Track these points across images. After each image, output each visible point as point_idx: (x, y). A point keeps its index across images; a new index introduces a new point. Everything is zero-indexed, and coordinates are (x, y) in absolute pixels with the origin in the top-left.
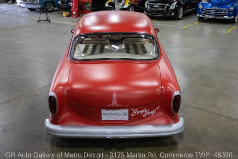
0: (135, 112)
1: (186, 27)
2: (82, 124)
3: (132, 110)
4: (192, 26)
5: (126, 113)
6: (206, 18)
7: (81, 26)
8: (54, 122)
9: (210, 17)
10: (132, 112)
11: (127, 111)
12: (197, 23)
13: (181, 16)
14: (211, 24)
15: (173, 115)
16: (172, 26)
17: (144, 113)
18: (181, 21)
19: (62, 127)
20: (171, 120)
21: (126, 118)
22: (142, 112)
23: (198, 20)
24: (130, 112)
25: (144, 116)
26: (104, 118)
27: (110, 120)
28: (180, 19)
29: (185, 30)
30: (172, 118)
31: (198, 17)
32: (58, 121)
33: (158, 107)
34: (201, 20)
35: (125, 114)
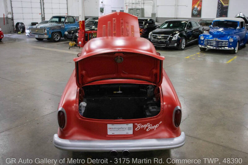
0: (139, 126)
1: (188, 57)
2: (89, 138)
3: (136, 124)
4: (194, 56)
5: (131, 128)
6: (207, 49)
7: (87, 49)
8: (62, 136)
9: (212, 48)
10: (136, 126)
11: (131, 125)
12: (199, 53)
13: (183, 46)
14: (212, 55)
15: (175, 129)
16: (174, 56)
17: (147, 128)
18: (183, 52)
19: (70, 141)
20: (173, 134)
21: (131, 132)
22: (145, 126)
23: (200, 50)
24: (135, 127)
25: (147, 130)
26: (110, 133)
27: (115, 134)
28: (182, 50)
29: (187, 60)
30: (174, 132)
31: (200, 48)
32: (66, 135)
33: (161, 122)
34: (203, 50)
35: (129, 129)
